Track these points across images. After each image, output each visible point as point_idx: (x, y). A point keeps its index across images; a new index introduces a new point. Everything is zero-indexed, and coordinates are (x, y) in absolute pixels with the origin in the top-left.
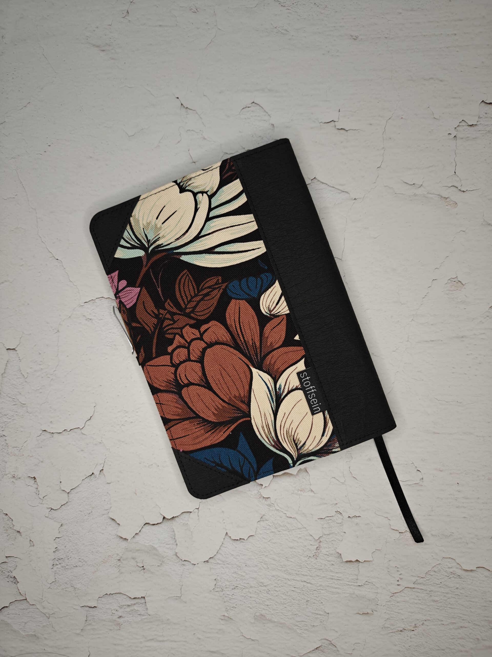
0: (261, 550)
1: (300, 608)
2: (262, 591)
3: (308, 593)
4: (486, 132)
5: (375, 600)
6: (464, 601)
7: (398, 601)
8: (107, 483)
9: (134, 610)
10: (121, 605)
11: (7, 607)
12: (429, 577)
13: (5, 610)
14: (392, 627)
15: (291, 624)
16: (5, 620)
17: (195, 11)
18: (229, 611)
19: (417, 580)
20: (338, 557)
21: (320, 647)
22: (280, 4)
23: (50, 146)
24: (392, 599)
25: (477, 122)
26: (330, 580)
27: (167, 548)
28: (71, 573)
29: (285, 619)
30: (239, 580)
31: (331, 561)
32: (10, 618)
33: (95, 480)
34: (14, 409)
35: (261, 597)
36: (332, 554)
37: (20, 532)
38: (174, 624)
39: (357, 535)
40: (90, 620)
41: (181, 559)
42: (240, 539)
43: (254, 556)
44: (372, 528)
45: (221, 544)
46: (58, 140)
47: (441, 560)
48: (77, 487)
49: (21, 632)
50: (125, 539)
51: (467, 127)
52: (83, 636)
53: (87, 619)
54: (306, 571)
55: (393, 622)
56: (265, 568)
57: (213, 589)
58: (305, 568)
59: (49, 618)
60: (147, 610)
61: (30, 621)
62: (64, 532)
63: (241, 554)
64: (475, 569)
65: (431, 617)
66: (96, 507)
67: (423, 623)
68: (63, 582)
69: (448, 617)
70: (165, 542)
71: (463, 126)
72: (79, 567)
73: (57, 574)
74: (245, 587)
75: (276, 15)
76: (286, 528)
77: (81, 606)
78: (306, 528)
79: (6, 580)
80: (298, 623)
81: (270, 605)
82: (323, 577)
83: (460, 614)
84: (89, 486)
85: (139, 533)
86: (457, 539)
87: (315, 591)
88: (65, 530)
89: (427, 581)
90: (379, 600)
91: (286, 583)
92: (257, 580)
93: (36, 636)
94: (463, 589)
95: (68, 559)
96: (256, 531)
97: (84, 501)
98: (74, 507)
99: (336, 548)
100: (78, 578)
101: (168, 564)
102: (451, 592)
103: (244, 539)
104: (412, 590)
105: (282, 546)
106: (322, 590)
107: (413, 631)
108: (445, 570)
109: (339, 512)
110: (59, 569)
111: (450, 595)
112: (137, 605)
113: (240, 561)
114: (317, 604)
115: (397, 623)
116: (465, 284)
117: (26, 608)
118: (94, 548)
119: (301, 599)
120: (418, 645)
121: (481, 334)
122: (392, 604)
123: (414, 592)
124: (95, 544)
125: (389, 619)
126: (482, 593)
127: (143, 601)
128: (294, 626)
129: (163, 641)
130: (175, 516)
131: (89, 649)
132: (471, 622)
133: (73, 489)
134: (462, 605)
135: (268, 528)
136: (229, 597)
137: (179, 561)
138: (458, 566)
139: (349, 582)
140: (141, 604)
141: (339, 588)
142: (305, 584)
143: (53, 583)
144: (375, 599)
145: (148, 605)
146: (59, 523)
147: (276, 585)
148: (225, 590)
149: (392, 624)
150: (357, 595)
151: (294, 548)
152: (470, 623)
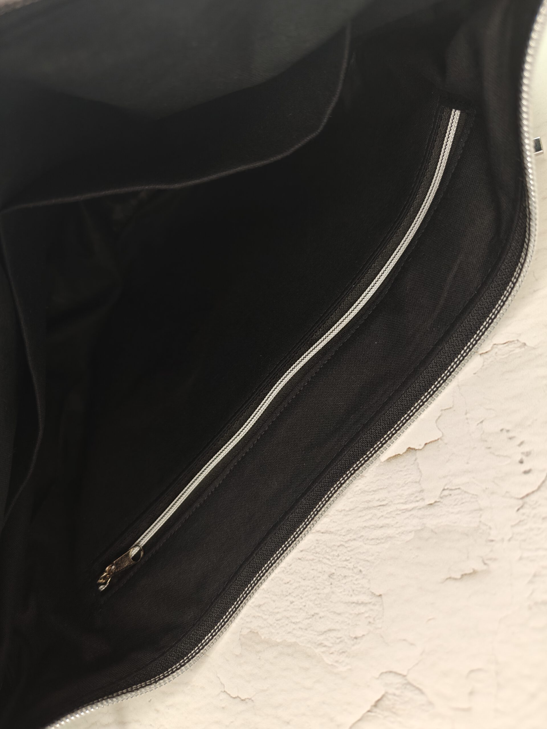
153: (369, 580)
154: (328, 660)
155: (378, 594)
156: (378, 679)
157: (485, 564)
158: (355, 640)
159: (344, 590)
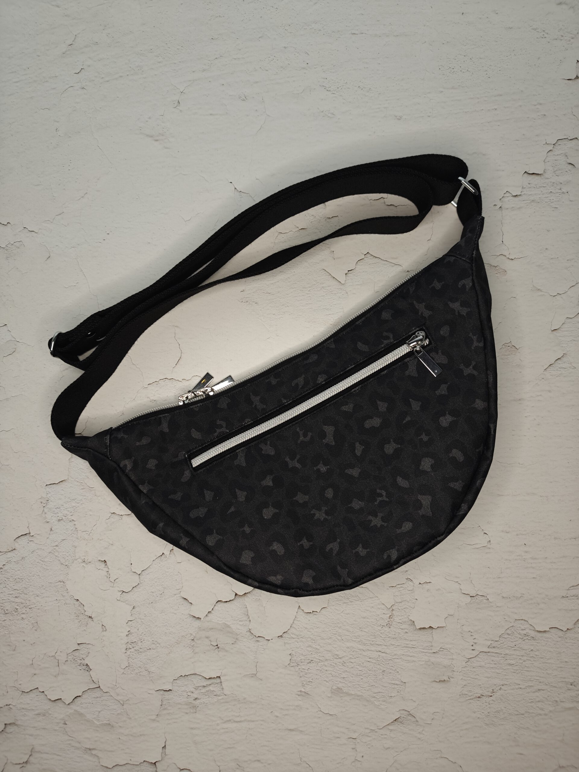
0: (335, 622)
1: (376, 678)
2: (337, 663)
3: (383, 663)
4: (529, 202)
5: (451, 667)
6: (540, 663)
7: (474, 666)
8: (178, 562)
9: (210, 691)
10: (197, 687)
11: (80, 696)
12: (503, 640)
13: (77, 700)
14: (470, 694)
15: (369, 695)
16: (78, 710)
17: (243, 99)
18: (306, 686)
19: (491, 644)
20: (412, 624)
21: (399, 718)
22: (325, 89)
23: (108, 234)
24: (467, 664)
25: (521, 192)
26: (404, 648)
27: (241, 625)
28: (145, 656)
29: (362, 691)
30: (314, 653)
31: (405, 629)
32: (83, 708)
33: (165, 560)
34: (82, 494)
35: (337, 670)
36: (405, 622)
37: (92, 617)
38: (251, 702)
39: (429, 601)
40: (165, 705)
41: (255, 635)
42: (313, 611)
43: (328, 628)
44: (443, 593)
45: (294, 617)
46: (116, 228)
47: (514, 622)
48: (148, 568)
49: (96, 722)
50: (198, 618)
51: (512, 198)
52: (158, 721)
53: (162, 703)
54: (380, 640)
55: (471, 689)
56: (339, 640)
57: (289, 664)
58: (379, 638)
59: (123, 705)
60: (223, 690)
61: (104, 710)
62: (136, 614)
63: (314, 626)
64: (548, 629)
65: (508, 682)
66: (167, 587)
67: (501, 688)
68: (136, 666)
69: (525, 680)
70: (238, 618)
71: (508, 197)
72: (153, 649)
73: (130, 658)
74: (320, 660)
75: (322, 100)
76: (358, 598)
77: (156, 690)
78: (378, 597)
79: (78, 668)
80: (375, 695)
81: (346, 677)
82: (398, 646)
83: (537, 676)
84: (159, 566)
85: (212, 611)
86: (528, 600)
87: (390, 661)
88: (138, 613)
89: (501, 645)
90: (454, 666)
91: (361, 654)
92: (332, 652)
93: (110, 725)
94: (537, 651)
95: (141, 642)
96: (328, 602)
97: (156, 582)
98: (145, 589)
99: (409, 615)
100: (152, 661)
101: (242, 641)
102: (527, 655)
103: (316, 611)
104: (487, 654)
105: (355, 616)
106: (398, 659)
107: (491, 697)
108: (518, 633)
109: (409, 579)
110: (132, 653)
111: (525, 658)
112: (212, 685)
113: (313, 634)
114: (393, 674)
115: (474, 689)
116: (519, 348)
117: (100, 696)
118: (167, 629)
119: (378, 670)
120: (497, 711)
121: (538, 396)
122: (468, 670)
123: (489, 656)
124: (168, 625)
125: (466, 686)
126: (557, 654)
127: (218, 681)
128: (372, 698)
129: (240, 721)
130: (246, 592)
131: (165, 735)
132: (547, 684)
133: (143, 570)
134: (538, 667)
135: (340, 599)
136: (305, 672)
137: (253, 638)
138: (531, 628)
139: (423, 649)
140: (217, 684)
141: (414, 656)
142: (379, 653)
143: (127, 668)
144: (450, 665)
145: (224, 684)
146: (131, 605)
147: (351, 656)
148: (301, 665)
149: (470, 690)
150: (432, 663)
151: (368, 618)
152: (547, 685)
153: (401, 676)
154: (377, 703)
155: (404, 682)
156: (398, 712)
157: (449, 678)
158: (391, 697)
159: (389, 678)
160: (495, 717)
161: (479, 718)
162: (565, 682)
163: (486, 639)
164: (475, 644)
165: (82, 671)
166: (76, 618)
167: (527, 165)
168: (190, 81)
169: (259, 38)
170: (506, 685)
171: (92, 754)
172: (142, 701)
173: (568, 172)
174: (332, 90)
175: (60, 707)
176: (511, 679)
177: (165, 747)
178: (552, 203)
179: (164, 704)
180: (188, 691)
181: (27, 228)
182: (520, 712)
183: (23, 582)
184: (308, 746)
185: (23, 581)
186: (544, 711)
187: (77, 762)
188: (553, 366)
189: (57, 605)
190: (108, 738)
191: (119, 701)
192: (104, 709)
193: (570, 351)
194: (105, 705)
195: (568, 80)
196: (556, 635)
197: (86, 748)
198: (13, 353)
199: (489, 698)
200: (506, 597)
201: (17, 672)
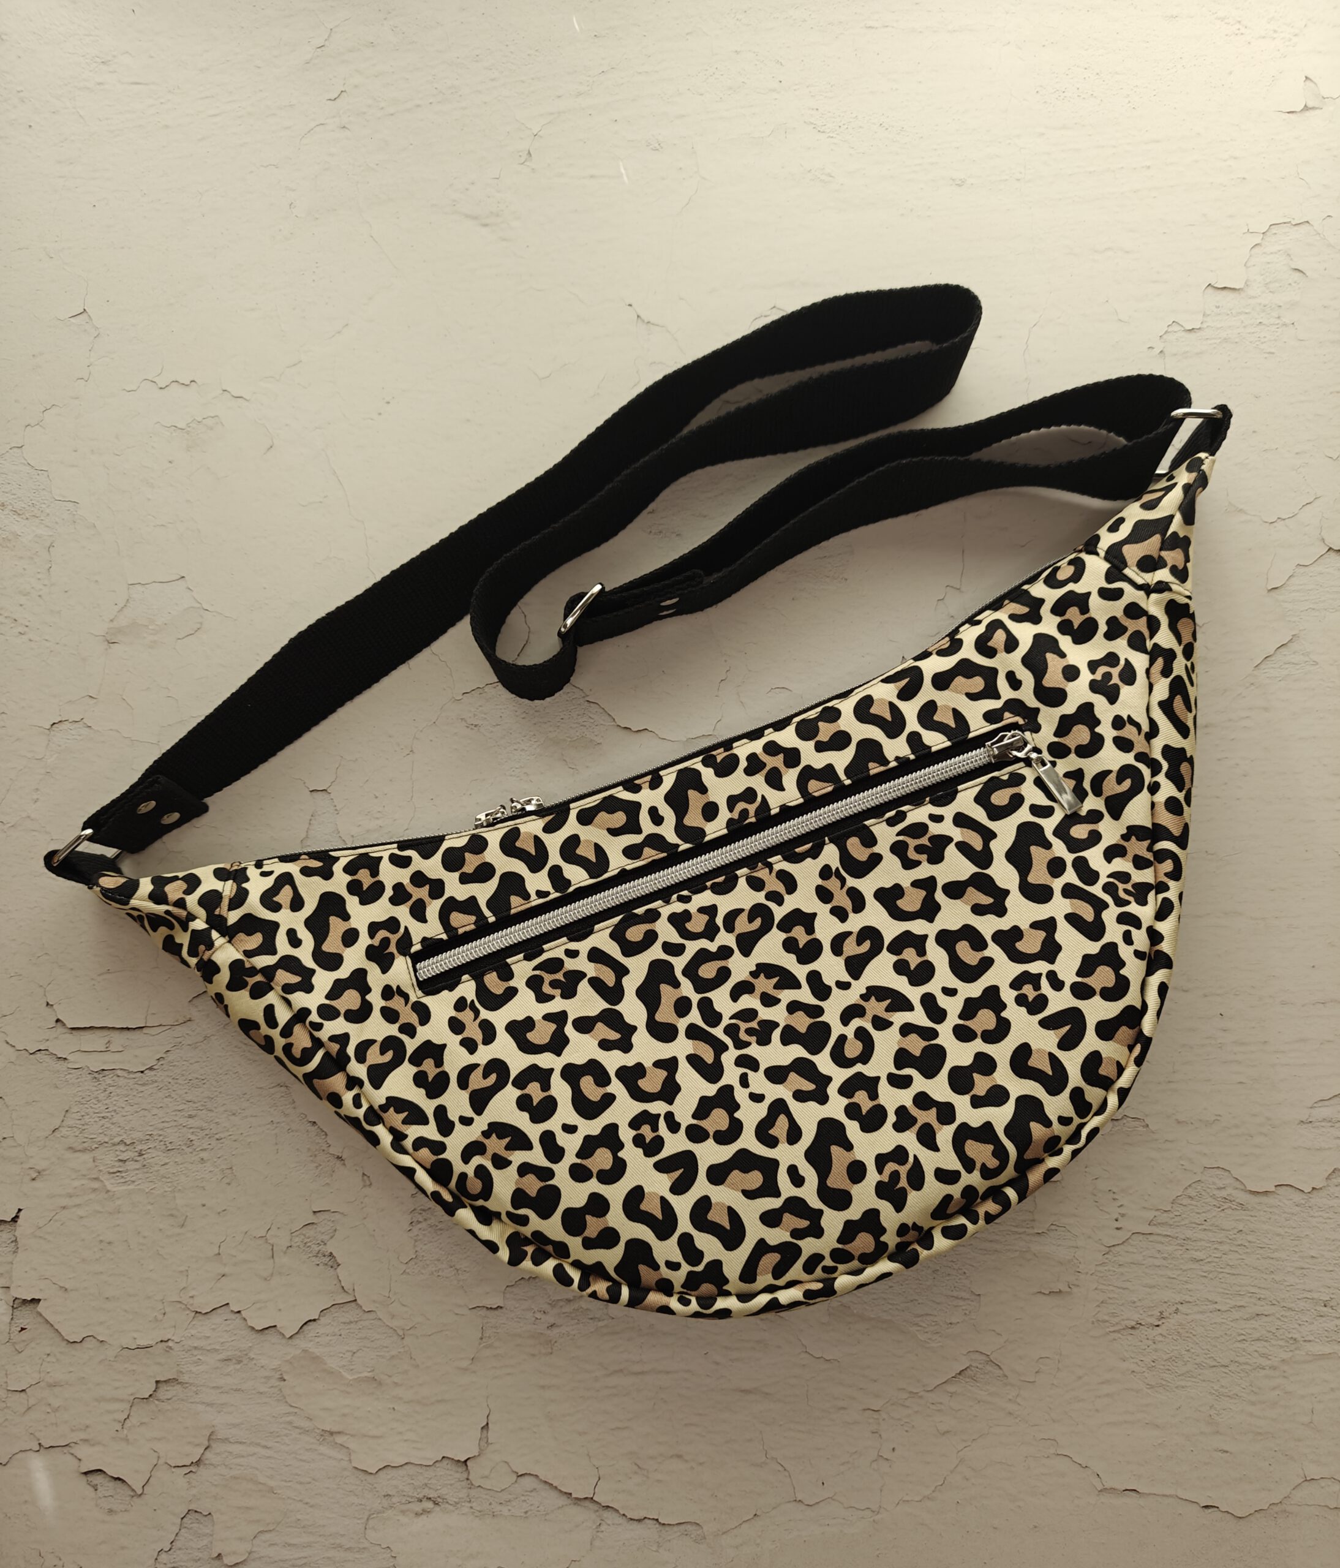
1: (922, 1286)
4: (1218, 341)
5: (1073, 1263)
6: (1258, 1259)
7: (1120, 1263)
9: (581, 1310)
11: (314, 1320)
12: (1177, 1209)
13: (310, 1328)
14: (1115, 1320)
15: (905, 1321)
16: (310, 1350)
17: (657, 148)
19: (1155, 1216)
21: (968, 1370)
22: (815, 129)
23: (389, 403)
24: (1107, 1258)
25: (1202, 323)
28: (450, 1237)
29: (891, 1312)
32: (320, 1345)
37: (343, 1158)
38: (664, 1334)
40: (489, 1337)
46: (404, 391)
47: (1202, 1173)
49: (343, 1373)
51: (1183, 334)
52: (474, 1372)
53: (483, 1335)
55: (1115, 1309)
59: (403, 1338)
61: (362, 1349)
64: (1273, 1189)
65: (1191, 1296)
67: (1177, 1309)
68: (432, 1259)
69: (1227, 1294)
71: (1175, 332)
73: (419, 1242)
75: (809, 148)
77: (470, 1309)
79: (313, 1262)
80: (919, 1319)
83: (1253, 1286)
86: (1229, 1127)
89: (1177, 1219)
90: (1080, 1262)
93: (376, 1380)
94: (1251, 1233)
102: (1228, 1239)
104: (1148, 1238)
107: (1157, 1328)
108: (1211, 1194)
110: (424, 1230)
111: (1226, 1248)
114: (955, 1276)
115: (1122, 1311)
116: (1203, 625)
117: (356, 1320)
120: (1171, 1358)
121: (1242, 717)
122: (1109, 1271)
123: (1151, 1242)
125: (1106, 1303)
126: (1292, 1240)
128: (912, 1329)
129: (642, 1373)
131: (487, 1402)
132: (1274, 1302)
134: (1253, 1267)
138: (1237, 1185)
139: (1017, 1226)
141: (997, 1240)
143: (412, 1262)
144: (1072, 1259)
149: (1113, 1313)
150: (1035, 1254)
152: (1274, 1305)
160: (1169, 1370)
161: (1133, 1372)
162: (1313, 1299)
163: (1144, 1208)
164: (1122, 1216)
165: (321, 1267)
166: (311, 1158)
167: (1212, 271)
168: (552, 114)
169: (687, 34)
170: (1188, 1304)
171: (336, 1443)
172: (442, 1331)
173: (1293, 284)
174: (828, 131)
175: (274, 1344)
176: (1198, 1290)
177: (488, 1428)
178: (1262, 343)
179: (488, 1335)
180: (536, 1309)
181: (229, 392)
182: (1220, 1360)
183: (204, 1086)
184: (781, 1425)
185: (204, 1084)
186: (1270, 1359)
187: (304, 1461)
188: (1273, 658)
189: (274, 1132)
190: (369, 1409)
191: (394, 1330)
192: (365, 1347)
193: (1305, 630)
194: (365, 1338)
195: (1288, 113)
196: (1291, 1200)
197: (323, 1430)
198: (196, 631)
199: (1153, 1329)
200: (1183, 1122)
201: (187, 1271)
